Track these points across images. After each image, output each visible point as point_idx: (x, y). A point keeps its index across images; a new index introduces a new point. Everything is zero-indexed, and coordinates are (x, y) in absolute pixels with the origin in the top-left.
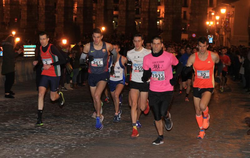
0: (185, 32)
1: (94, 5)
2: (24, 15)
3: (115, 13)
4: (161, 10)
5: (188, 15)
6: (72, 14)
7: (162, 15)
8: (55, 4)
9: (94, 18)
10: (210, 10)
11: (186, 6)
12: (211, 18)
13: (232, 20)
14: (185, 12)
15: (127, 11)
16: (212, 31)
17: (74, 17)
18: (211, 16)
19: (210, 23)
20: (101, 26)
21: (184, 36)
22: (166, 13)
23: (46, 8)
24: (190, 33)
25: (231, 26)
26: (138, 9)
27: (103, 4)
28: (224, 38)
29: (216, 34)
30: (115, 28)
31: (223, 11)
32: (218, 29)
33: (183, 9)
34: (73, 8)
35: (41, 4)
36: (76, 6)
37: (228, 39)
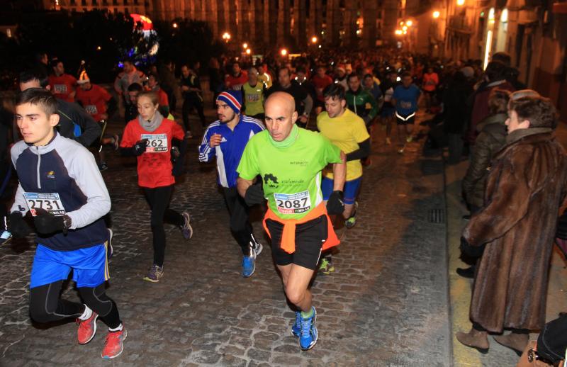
0: (379, 39)
1: (307, 20)
2: (253, 30)
3: (324, 25)
4: (360, 22)
5: (382, 26)
6: (290, 28)
7: (361, 26)
8: (276, 21)
9: (307, 30)
10: (399, 20)
11: (379, 17)
12: (400, 28)
13: (416, 30)
14: (379, 23)
15: (333, 25)
16: (400, 39)
17: (291, 30)
18: (399, 25)
19: (398, 32)
20: (311, 37)
21: (379, 43)
22: (365, 24)
23: (270, 24)
24: (384, 40)
25: (416, 36)
26: (342, 23)
27: (314, 19)
28: (410, 45)
29: (404, 41)
30: (324, 38)
31: (409, 23)
32: (405, 37)
33: (378, 21)
34: (290, 23)
35: (265, 22)
36: (293, 21)
37: (413, 46)
